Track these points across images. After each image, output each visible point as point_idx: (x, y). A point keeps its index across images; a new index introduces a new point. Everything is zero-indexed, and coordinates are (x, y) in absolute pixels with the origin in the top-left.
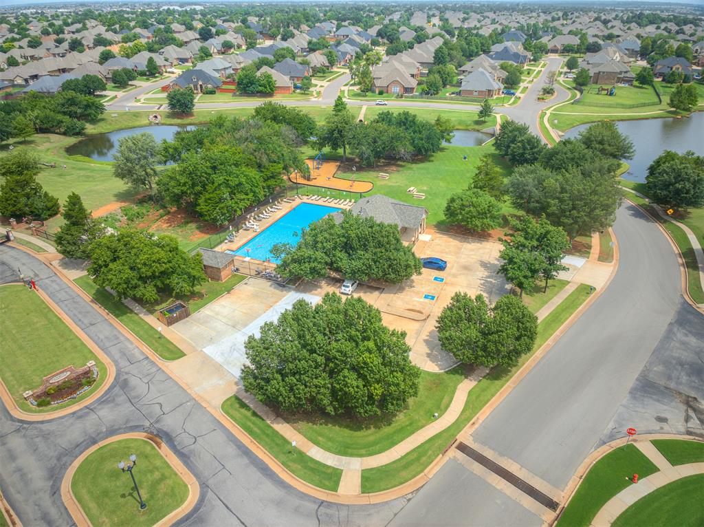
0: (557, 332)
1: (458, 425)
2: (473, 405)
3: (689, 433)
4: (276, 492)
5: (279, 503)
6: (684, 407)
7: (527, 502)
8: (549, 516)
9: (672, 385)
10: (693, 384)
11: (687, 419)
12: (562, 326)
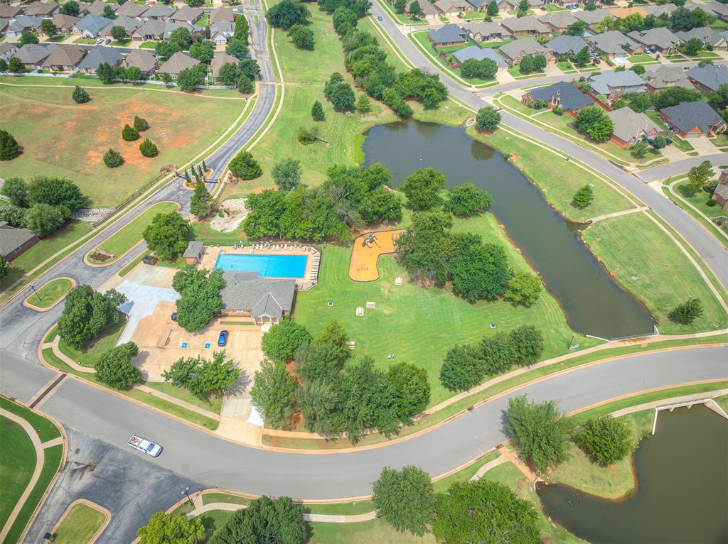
0: (153, 408)
1: (74, 372)
2: (86, 375)
3: (67, 463)
4: (45, 328)
5: (40, 330)
6: (87, 463)
7: (35, 398)
8: (27, 406)
9: (104, 461)
10: (105, 472)
11: (77, 463)
12: (173, 416)
